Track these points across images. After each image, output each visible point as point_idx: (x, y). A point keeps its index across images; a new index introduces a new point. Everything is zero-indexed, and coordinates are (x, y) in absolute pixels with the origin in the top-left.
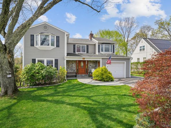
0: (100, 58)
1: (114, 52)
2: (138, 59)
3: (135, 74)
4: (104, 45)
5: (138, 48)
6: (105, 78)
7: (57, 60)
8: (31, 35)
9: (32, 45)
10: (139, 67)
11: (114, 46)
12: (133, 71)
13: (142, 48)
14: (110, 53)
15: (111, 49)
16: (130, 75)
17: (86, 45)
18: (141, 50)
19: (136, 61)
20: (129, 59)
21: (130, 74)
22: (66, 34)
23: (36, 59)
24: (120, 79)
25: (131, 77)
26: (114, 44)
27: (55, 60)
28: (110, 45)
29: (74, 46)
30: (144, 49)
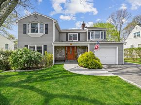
0: (88, 44)
1: (104, 38)
2: (132, 45)
3: (129, 61)
4: (94, 32)
5: (132, 35)
6: (90, 65)
7: (46, 46)
8: (24, 25)
9: (25, 33)
10: (134, 53)
11: (104, 33)
12: (126, 57)
13: (137, 34)
14: (101, 39)
15: (102, 36)
16: (123, 62)
17: (77, 34)
18: (135, 36)
19: (130, 47)
20: (122, 44)
21: (123, 60)
22: (54, 21)
23: (28, 45)
24: (110, 66)
25: (125, 64)
26: (105, 30)
28: (101, 32)
29: (67, 35)
30: (138, 36)
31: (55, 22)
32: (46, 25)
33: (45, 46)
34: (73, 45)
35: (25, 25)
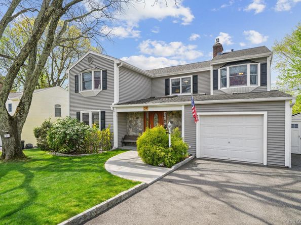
0: (181, 105)
4: (228, 68)
7: (105, 113)
17: (191, 76)
23: (81, 111)
26: (265, 58)
27: (101, 112)
28: (249, 64)
29: (167, 81)
31: (118, 65)
32: (105, 72)
33: (103, 113)
34: (150, 110)
35: (77, 77)
